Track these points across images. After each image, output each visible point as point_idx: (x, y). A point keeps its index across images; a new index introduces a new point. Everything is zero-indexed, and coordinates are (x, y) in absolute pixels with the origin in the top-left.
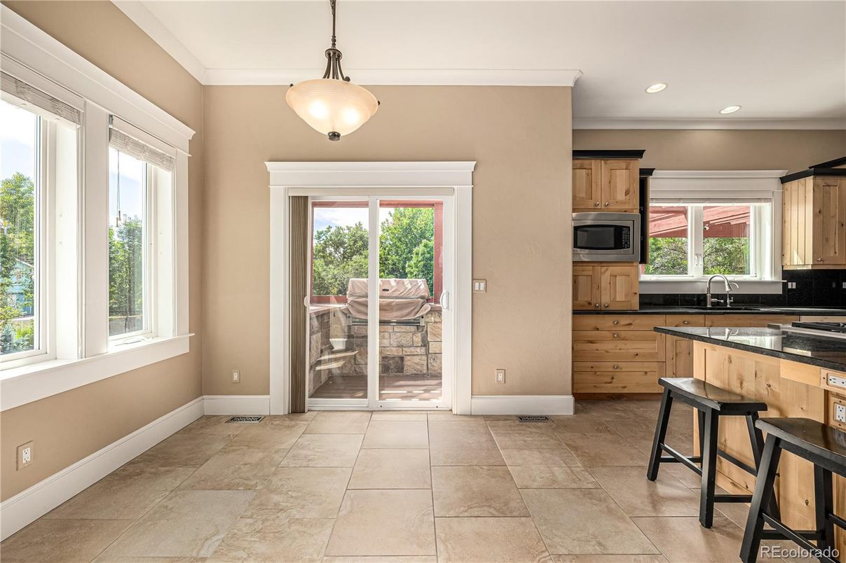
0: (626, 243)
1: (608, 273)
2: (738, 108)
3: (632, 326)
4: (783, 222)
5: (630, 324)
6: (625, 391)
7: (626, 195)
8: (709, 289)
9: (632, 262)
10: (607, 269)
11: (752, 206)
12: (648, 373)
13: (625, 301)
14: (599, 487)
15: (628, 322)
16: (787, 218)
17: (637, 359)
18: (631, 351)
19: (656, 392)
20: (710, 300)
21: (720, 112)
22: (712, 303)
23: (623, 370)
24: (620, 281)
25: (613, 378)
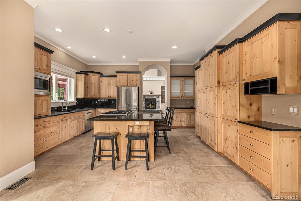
0: (47, 87)
1: (40, 100)
2: (71, 48)
3: (50, 122)
4: (76, 85)
5: (49, 121)
6: (48, 149)
7: (46, 67)
8: (62, 105)
9: (49, 95)
10: (40, 98)
11: (69, 79)
12: (55, 139)
13: (46, 112)
14: (86, 182)
15: (48, 120)
16: (78, 84)
17: (52, 134)
18: (49, 132)
19: (57, 145)
20: (63, 108)
21: (66, 47)
22: (64, 110)
23: (47, 140)
24: (44, 103)
25: (43, 146)
